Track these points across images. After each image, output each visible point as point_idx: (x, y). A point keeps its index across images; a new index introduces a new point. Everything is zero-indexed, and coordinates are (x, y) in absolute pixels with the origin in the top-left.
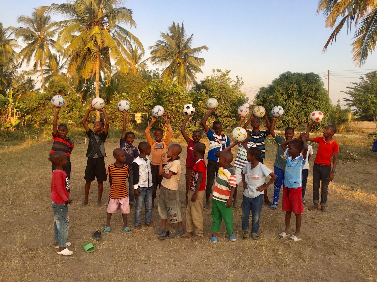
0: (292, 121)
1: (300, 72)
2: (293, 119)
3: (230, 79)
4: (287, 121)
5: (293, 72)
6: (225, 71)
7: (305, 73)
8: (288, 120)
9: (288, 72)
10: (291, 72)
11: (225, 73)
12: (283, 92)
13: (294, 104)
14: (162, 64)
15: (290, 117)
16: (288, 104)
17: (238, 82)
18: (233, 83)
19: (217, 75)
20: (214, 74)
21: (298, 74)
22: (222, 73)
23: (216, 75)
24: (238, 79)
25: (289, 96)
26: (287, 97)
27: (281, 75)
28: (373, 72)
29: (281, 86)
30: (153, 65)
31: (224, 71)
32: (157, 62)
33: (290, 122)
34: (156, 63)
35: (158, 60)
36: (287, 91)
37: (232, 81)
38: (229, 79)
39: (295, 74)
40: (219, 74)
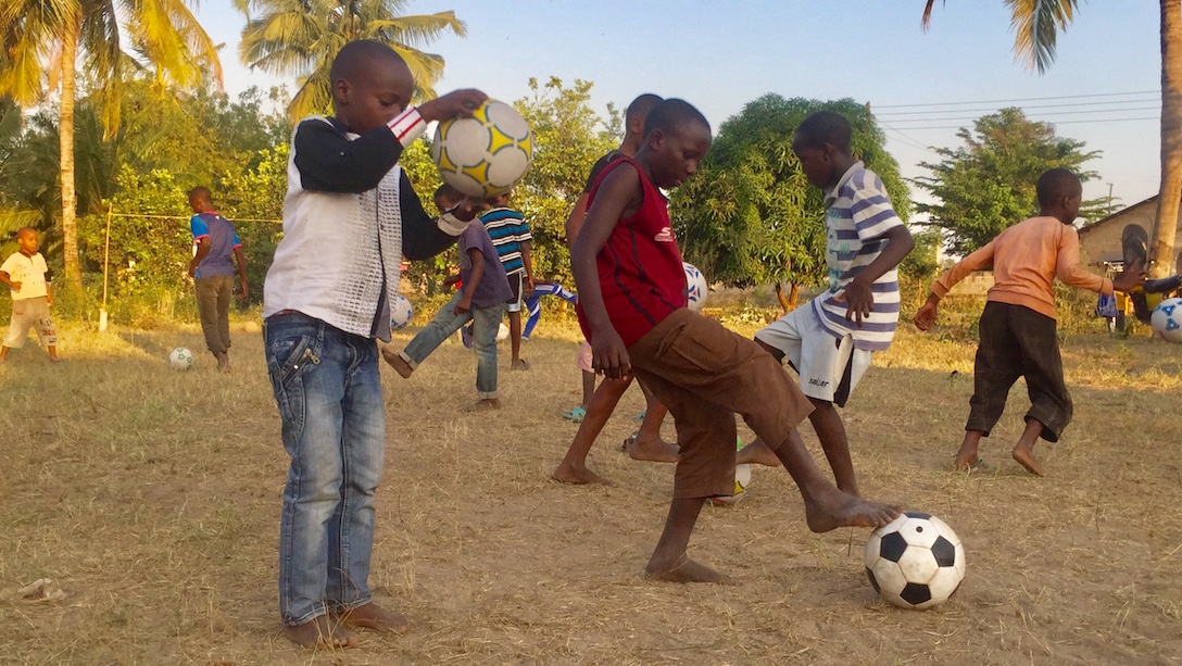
0: (793, 260)
1: (808, 99)
2: (797, 251)
3: (592, 113)
4: (777, 257)
5: (787, 97)
6: (574, 84)
7: (825, 101)
8: (781, 257)
9: (770, 97)
10: (780, 97)
11: (574, 90)
12: (761, 161)
13: (796, 203)
14: (287, 68)
15: (787, 245)
16: (780, 203)
17: (614, 126)
18: (599, 128)
19: (545, 99)
20: (530, 93)
21: (803, 104)
22: (563, 93)
23: (539, 98)
24: (615, 113)
25: (779, 178)
26: (773, 178)
27: (748, 105)
28: (1004, 112)
29: (753, 143)
30: (249, 70)
31: (568, 84)
32: (266, 58)
33: (789, 263)
34: (261, 63)
35: (267, 54)
36: (773, 160)
37: (598, 119)
38: (587, 111)
39: (791, 102)
40: (554, 93)
